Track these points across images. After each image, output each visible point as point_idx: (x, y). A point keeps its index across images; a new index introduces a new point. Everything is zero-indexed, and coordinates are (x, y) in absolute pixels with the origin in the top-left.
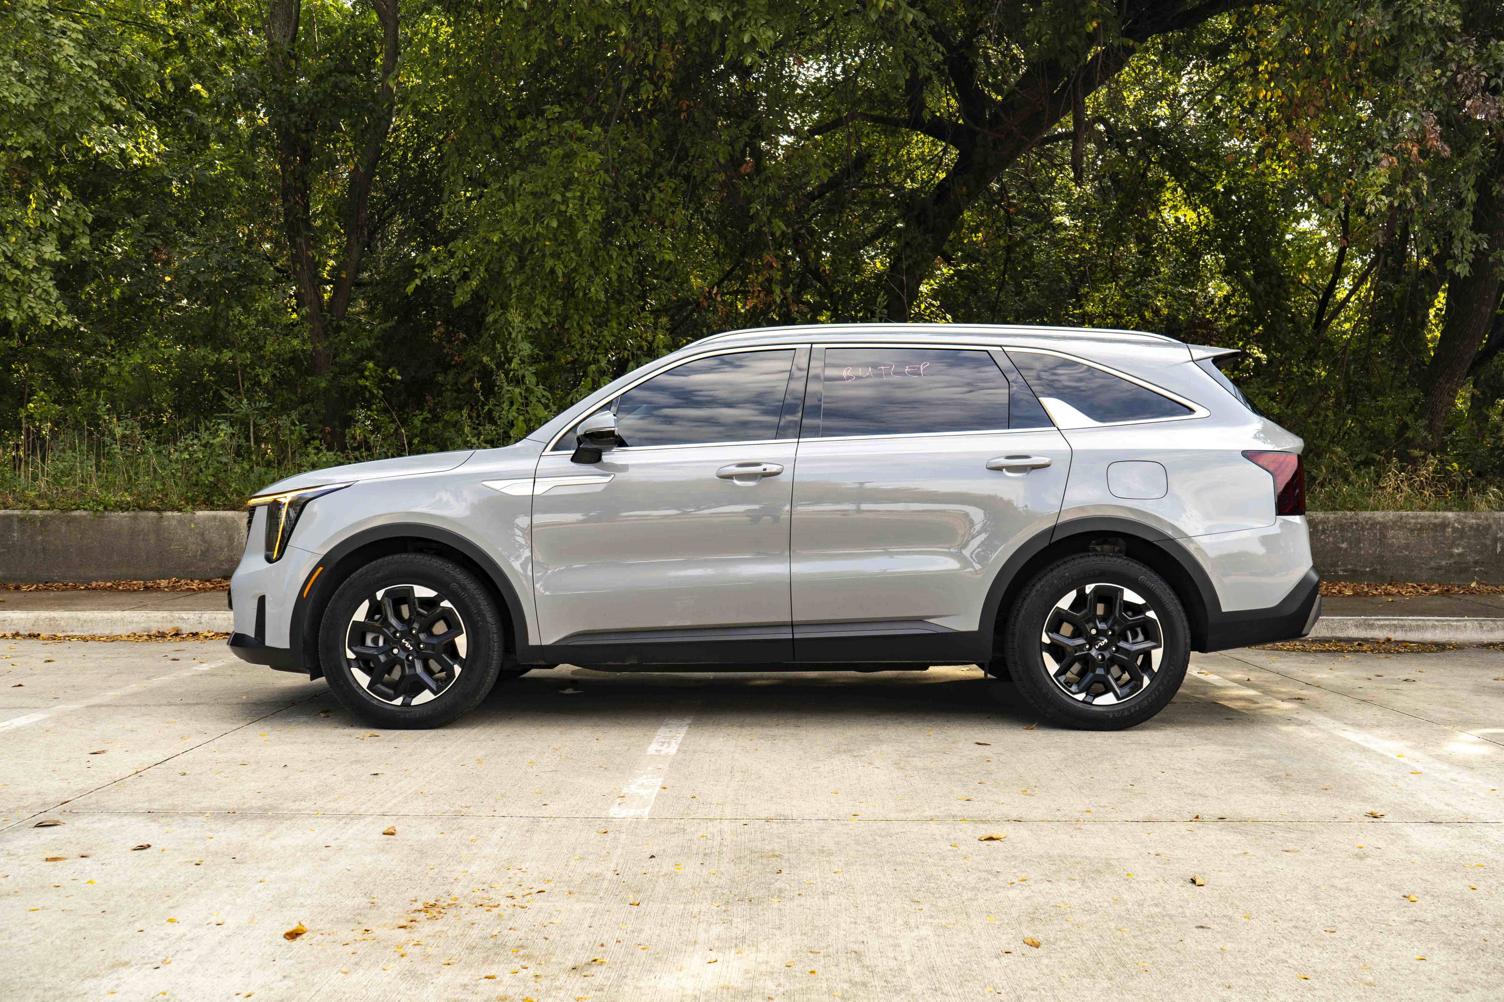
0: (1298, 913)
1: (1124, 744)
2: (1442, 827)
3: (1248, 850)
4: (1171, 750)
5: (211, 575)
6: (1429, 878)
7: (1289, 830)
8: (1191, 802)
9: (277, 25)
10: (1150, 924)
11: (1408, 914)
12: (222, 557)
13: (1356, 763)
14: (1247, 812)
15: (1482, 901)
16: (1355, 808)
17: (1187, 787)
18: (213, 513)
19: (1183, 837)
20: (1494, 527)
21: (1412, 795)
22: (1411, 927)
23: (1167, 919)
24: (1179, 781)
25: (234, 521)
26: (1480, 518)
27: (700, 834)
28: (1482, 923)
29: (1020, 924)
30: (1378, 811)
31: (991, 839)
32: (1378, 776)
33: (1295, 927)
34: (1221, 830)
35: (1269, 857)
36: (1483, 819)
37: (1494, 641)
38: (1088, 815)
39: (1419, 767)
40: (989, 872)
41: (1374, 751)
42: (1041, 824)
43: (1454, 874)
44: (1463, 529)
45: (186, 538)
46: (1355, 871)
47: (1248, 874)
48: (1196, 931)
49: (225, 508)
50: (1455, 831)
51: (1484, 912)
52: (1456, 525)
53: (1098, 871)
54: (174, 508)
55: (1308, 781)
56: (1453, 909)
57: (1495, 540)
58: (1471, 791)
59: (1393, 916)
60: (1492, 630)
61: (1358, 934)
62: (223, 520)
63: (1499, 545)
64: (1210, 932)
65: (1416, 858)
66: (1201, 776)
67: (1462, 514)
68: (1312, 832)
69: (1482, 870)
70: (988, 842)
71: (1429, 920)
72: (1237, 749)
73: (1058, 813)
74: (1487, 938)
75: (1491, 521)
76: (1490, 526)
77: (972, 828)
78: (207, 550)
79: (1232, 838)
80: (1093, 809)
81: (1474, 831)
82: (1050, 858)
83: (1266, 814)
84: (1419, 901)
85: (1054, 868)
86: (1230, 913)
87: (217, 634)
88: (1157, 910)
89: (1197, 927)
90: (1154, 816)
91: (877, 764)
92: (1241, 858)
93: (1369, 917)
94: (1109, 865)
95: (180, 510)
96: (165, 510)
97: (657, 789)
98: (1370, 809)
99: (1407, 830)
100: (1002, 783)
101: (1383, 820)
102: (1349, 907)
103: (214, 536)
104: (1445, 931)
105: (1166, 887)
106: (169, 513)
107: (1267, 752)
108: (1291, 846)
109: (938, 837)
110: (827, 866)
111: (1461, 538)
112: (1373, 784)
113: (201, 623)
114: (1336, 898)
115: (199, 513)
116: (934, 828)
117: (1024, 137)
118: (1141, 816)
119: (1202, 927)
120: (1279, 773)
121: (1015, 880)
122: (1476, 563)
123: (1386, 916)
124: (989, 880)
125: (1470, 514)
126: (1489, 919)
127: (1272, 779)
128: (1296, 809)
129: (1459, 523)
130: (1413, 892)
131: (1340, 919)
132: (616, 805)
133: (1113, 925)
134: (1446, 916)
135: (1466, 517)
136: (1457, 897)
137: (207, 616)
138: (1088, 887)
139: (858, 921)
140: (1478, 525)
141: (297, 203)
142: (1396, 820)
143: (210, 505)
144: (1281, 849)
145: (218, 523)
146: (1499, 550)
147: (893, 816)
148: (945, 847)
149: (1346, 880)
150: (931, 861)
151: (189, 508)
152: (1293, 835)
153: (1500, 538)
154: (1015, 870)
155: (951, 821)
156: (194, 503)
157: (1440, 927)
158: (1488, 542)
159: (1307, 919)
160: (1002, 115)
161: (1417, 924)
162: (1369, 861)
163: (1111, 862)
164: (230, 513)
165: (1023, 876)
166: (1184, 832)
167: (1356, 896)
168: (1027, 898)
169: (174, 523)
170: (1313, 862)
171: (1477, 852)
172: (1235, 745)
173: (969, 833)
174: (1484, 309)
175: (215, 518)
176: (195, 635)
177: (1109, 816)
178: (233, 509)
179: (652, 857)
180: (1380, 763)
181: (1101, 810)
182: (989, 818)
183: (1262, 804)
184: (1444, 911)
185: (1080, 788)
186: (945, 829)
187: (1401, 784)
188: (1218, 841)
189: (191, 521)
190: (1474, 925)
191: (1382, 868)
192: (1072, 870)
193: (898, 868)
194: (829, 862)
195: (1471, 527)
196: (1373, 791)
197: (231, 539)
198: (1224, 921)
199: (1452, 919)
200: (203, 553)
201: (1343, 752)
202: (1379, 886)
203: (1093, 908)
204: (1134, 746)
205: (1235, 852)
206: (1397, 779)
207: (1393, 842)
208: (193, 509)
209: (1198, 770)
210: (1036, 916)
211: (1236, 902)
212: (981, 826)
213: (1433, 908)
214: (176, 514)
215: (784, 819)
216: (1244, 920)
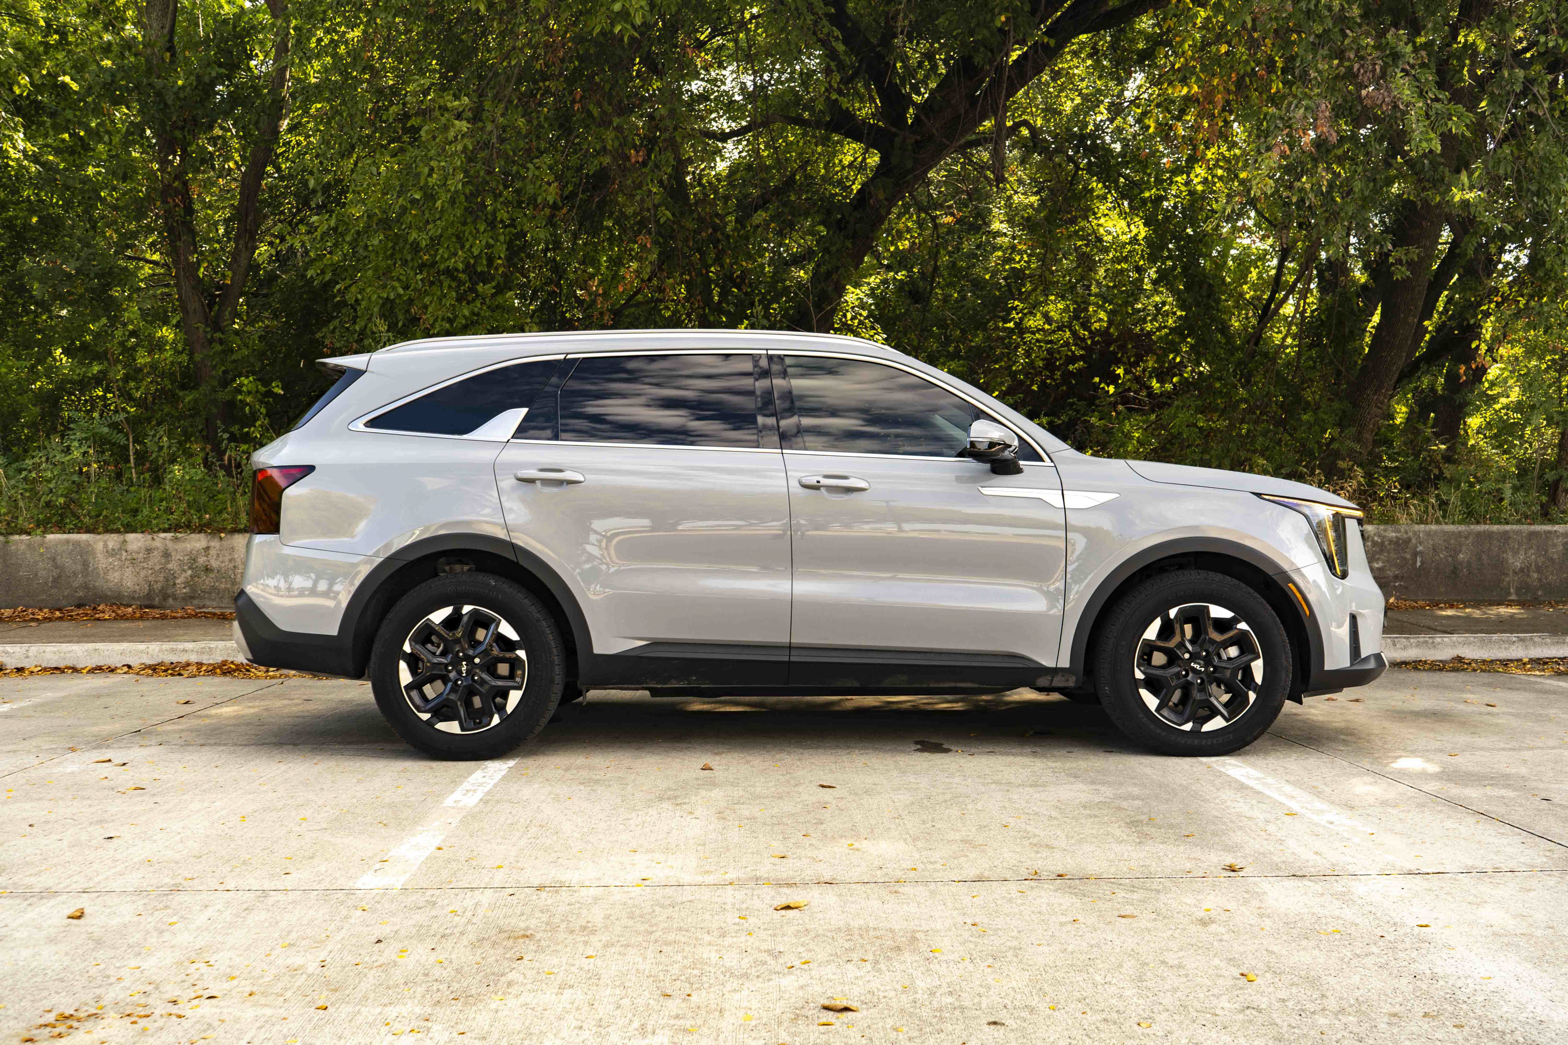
0: (1114, 1001)
1: (983, 784)
2: (1306, 882)
3: (1079, 917)
4: (1031, 790)
5: (64, 603)
6: (1275, 949)
7: (1133, 889)
8: (1033, 855)
9: (154, 16)
10: (934, 1021)
11: (1241, 999)
12: (75, 584)
13: (1229, 803)
14: (1093, 867)
15: (1330, 979)
16: (1217, 858)
17: (1035, 836)
18: (65, 536)
19: (1010, 901)
20: (1414, 541)
21: (1281, 842)
22: (1241, 1016)
23: (957, 1012)
24: (1029, 828)
25: (89, 545)
26: (1399, 531)
27: (451, 908)
28: (1324, 1009)
29: (780, 1023)
30: (1238, 863)
31: (788, 908)
32: (1250, 818)
33: (1105, 1020)
34: (1056, 890)
35: (1102, 925)
36: (1351, 871)
37: (1407, 660)
38: (912, 874)
39: (1295, 806)
40: (769, 952)
41: (1252, 788)
42: (854, 886)
43: (1304, 943)
44: (1383, 542)
45: (36, 562)
46: (1194, 941)
47: (1070, 948)
48: (986, 1028)
49: (79, 530)
50: (1318, 887)
51: (1328, 994)
52: (1376, 538)
53: (898, 948)
54: (23, 532)
55: (1171, 826)
56: (1294, 990)
57: (1415, 554)
58: (1346, 835)
59: (1224, 1002)
60: (1405, 648)
61: (1175, 1027)
62: (77, 543)
63: (1418, 559)
64: (1002, 1029)
65: (1268, 922)
66: (1055, 822)
67: (1382, 527)
68: (1158, 891)
69: (1338, 936)
70: (783, 912)
71: (1263, 1006)
72: (1103, 789)
73: (879, 872)
74: (1325, 1030)
75: (1410, 534)
76: (1410, 539)
77: (773, 893)
78: (60, 577)
79: (1065, 901)
80: (920, 866)
81: (1338, 886)
82: (849, 930)
83: (1113, 870)
84: (1259, 981)
85: (847, 945)
86: (1033, 1004)
87: (45, 669)
88: (950, 1000)
89: (989, 1024)
90: (986, 874)
91: (697, 813)
92: (1069, 927)
93: (1196, 1003)
94: (914, 939)
95: (29, 534)
96: (12, 534)
97: (433, 849)
98: (1229, 860)
99: (1265, 885)
100: (830, 835)
101: (1241, 874)
102: (1175, 990)
103: (66, 561)
104: (1278, 1021)
105: (971, 967)
106: (17, 537)
107: (1136, 791)
108: (1128, 910)
109: (728, 907)
110: (581, 947)
111: (1381, 551)
112: (1240, 828)
113: (27, 657)
114: (1163, 979)
115: (50, 537)
116: (730, 895)
117: (945, 141)
118: (972, 873)
119: (995, 1023)
120: (1142, 817)
121: (797, 963)
122: (1396, 577)
123: (1215, 1001)
124: (765, 963)
125: (1389, 527)
126: (1332, 1003)
127: (1133, 824)
128: (1148, 863)
129: (1379, 536)
130: (1254, 968)
131: (1161, 1008)
132: (372, 872)
133: (890, 1022)
134: (1284, 1000)
135: (1385, 530)
136: (1303, 973)
137: (35, 649)
138: (879, 971)
139: (585, 1026)
140: (1397, 538)
141: (177, 205)
142: (1256, 874)
143: (61, 527)
144: (1116, 913)
145: (71, 547)
146: (1419, 564)
147: (686, 879)
148: (731, 918)
149: (1181, 954)
150: (707, 938)
151: (39, 531)
152: (1135, 896)
153: (1421, 552)
154: (801, 949)
155: (752, 884)
156: (45, 525)
157: (1275, 1016)
158: (1408, 556)
159: (1122, 1009)
160: (923, 117)
161: (1248, 1012)
162: (1213, 927)
163: (918, 935)
164: (84, 537)
165: (806, 956)
166: (1014, 894)
167: (1187, 976)
168: (801, 987)
169: (23, 547)
170: (1149, 930)
171: (1337, 913)
172: (1103, 783)
173: (768, 900)
174: (1410, 319)
175: (67, 541)
176: (20, 670)
177: (935, 875)
178: (88, 531)
179: (379, 941)
180: (1254, 802)
181: (929, 867)
182: (797, 880)
183: (1112, 857)
184: (1283, 994)
185: (915, 839)
186: (740, 895)
187: (1271, 828)
188: (1048, 904)
189: (41, 545)
190: (1314, 1013)
191: (1225, 937)
192: (868, 947)
193: (665, 949)
194: (586, 943)
195: (1391, 541)
196: (1238, 837)
197: (85, 564)
198: (1023, 1014)
199: (1290, 1004)
200: (56, 580)
201: (1218, 790)
202: (1217, 961)
203: (875, 1000)
204: (993, 786)
205: (1064, 919)
206: (1268, 822)
207: (1246, 902)
208: (44, 532)
209: (1054, 814)
210: (803, 1012)
211: (1046, 987)
212: (785, 890)
213: (1271, 989)
214: (24, 537)
215: (557, 887)
216: (1048, 1012)
